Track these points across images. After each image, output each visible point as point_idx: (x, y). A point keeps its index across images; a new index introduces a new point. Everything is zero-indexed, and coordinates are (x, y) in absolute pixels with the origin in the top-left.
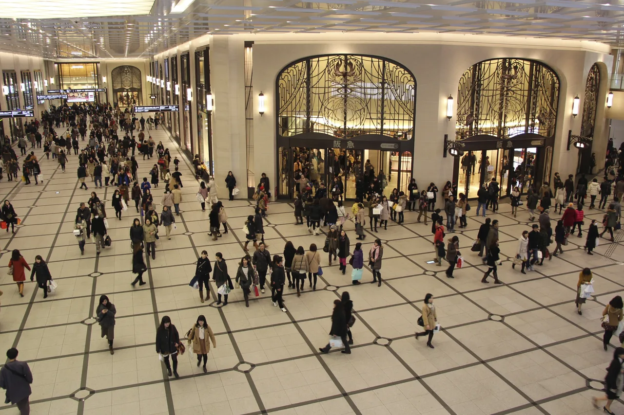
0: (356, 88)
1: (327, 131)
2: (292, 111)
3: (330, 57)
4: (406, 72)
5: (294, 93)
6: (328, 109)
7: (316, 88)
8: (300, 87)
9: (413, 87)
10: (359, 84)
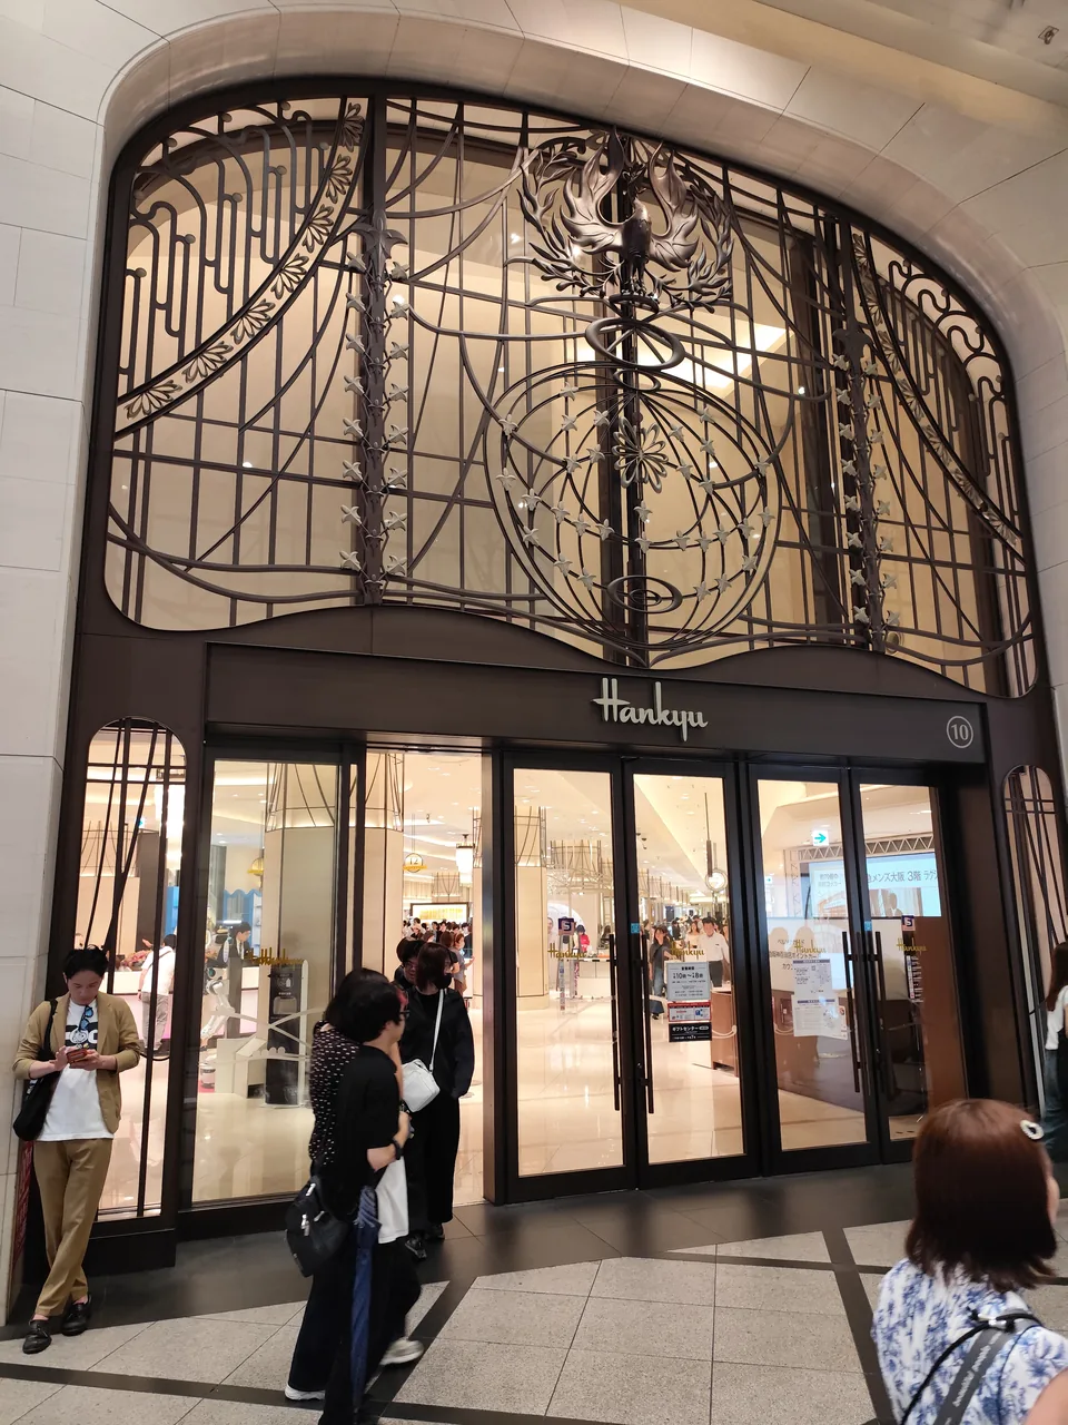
0: (703, 343)
1: (524, 606)
2: (243, 426)
3: (535, 121)
4: (955, 305)
5: (268, 295)
6: (531, 450)
7: (444, 289)
8: (320, 262)
9: (997, 387)
10: (719, 321)
